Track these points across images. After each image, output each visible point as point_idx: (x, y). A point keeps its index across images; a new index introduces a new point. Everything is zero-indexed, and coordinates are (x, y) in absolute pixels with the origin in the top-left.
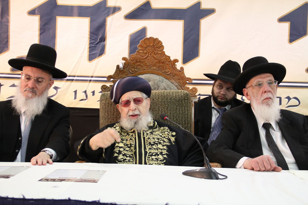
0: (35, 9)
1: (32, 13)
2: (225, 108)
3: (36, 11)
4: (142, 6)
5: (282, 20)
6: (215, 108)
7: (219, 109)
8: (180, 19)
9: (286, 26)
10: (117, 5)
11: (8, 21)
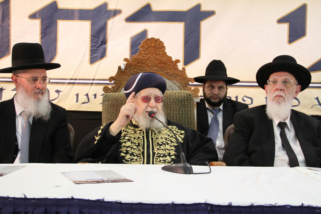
0: (36, 13)
1: (33, 16)
2: (220, 109)
3: (37, 15)
4: (142, 8)
5: (281, 21)
6: (209, 109)
7: (213, 109)
8: (180, 21)
9: (285, 27)
10: (118, 8)
11: (9, 25)
